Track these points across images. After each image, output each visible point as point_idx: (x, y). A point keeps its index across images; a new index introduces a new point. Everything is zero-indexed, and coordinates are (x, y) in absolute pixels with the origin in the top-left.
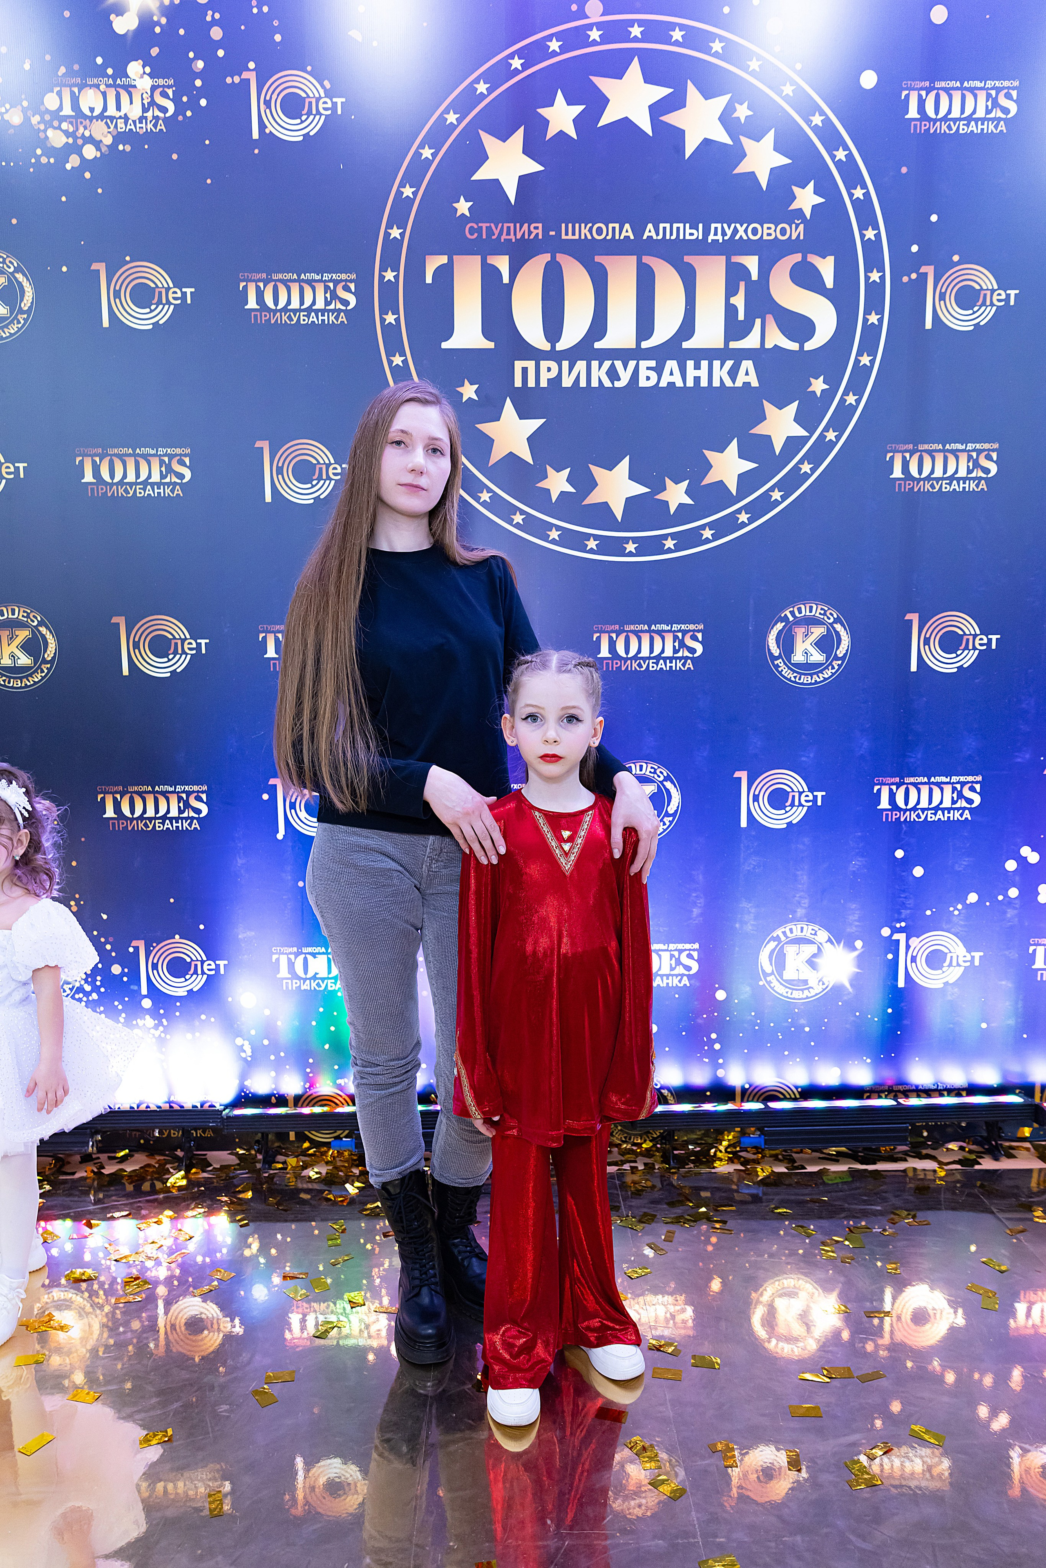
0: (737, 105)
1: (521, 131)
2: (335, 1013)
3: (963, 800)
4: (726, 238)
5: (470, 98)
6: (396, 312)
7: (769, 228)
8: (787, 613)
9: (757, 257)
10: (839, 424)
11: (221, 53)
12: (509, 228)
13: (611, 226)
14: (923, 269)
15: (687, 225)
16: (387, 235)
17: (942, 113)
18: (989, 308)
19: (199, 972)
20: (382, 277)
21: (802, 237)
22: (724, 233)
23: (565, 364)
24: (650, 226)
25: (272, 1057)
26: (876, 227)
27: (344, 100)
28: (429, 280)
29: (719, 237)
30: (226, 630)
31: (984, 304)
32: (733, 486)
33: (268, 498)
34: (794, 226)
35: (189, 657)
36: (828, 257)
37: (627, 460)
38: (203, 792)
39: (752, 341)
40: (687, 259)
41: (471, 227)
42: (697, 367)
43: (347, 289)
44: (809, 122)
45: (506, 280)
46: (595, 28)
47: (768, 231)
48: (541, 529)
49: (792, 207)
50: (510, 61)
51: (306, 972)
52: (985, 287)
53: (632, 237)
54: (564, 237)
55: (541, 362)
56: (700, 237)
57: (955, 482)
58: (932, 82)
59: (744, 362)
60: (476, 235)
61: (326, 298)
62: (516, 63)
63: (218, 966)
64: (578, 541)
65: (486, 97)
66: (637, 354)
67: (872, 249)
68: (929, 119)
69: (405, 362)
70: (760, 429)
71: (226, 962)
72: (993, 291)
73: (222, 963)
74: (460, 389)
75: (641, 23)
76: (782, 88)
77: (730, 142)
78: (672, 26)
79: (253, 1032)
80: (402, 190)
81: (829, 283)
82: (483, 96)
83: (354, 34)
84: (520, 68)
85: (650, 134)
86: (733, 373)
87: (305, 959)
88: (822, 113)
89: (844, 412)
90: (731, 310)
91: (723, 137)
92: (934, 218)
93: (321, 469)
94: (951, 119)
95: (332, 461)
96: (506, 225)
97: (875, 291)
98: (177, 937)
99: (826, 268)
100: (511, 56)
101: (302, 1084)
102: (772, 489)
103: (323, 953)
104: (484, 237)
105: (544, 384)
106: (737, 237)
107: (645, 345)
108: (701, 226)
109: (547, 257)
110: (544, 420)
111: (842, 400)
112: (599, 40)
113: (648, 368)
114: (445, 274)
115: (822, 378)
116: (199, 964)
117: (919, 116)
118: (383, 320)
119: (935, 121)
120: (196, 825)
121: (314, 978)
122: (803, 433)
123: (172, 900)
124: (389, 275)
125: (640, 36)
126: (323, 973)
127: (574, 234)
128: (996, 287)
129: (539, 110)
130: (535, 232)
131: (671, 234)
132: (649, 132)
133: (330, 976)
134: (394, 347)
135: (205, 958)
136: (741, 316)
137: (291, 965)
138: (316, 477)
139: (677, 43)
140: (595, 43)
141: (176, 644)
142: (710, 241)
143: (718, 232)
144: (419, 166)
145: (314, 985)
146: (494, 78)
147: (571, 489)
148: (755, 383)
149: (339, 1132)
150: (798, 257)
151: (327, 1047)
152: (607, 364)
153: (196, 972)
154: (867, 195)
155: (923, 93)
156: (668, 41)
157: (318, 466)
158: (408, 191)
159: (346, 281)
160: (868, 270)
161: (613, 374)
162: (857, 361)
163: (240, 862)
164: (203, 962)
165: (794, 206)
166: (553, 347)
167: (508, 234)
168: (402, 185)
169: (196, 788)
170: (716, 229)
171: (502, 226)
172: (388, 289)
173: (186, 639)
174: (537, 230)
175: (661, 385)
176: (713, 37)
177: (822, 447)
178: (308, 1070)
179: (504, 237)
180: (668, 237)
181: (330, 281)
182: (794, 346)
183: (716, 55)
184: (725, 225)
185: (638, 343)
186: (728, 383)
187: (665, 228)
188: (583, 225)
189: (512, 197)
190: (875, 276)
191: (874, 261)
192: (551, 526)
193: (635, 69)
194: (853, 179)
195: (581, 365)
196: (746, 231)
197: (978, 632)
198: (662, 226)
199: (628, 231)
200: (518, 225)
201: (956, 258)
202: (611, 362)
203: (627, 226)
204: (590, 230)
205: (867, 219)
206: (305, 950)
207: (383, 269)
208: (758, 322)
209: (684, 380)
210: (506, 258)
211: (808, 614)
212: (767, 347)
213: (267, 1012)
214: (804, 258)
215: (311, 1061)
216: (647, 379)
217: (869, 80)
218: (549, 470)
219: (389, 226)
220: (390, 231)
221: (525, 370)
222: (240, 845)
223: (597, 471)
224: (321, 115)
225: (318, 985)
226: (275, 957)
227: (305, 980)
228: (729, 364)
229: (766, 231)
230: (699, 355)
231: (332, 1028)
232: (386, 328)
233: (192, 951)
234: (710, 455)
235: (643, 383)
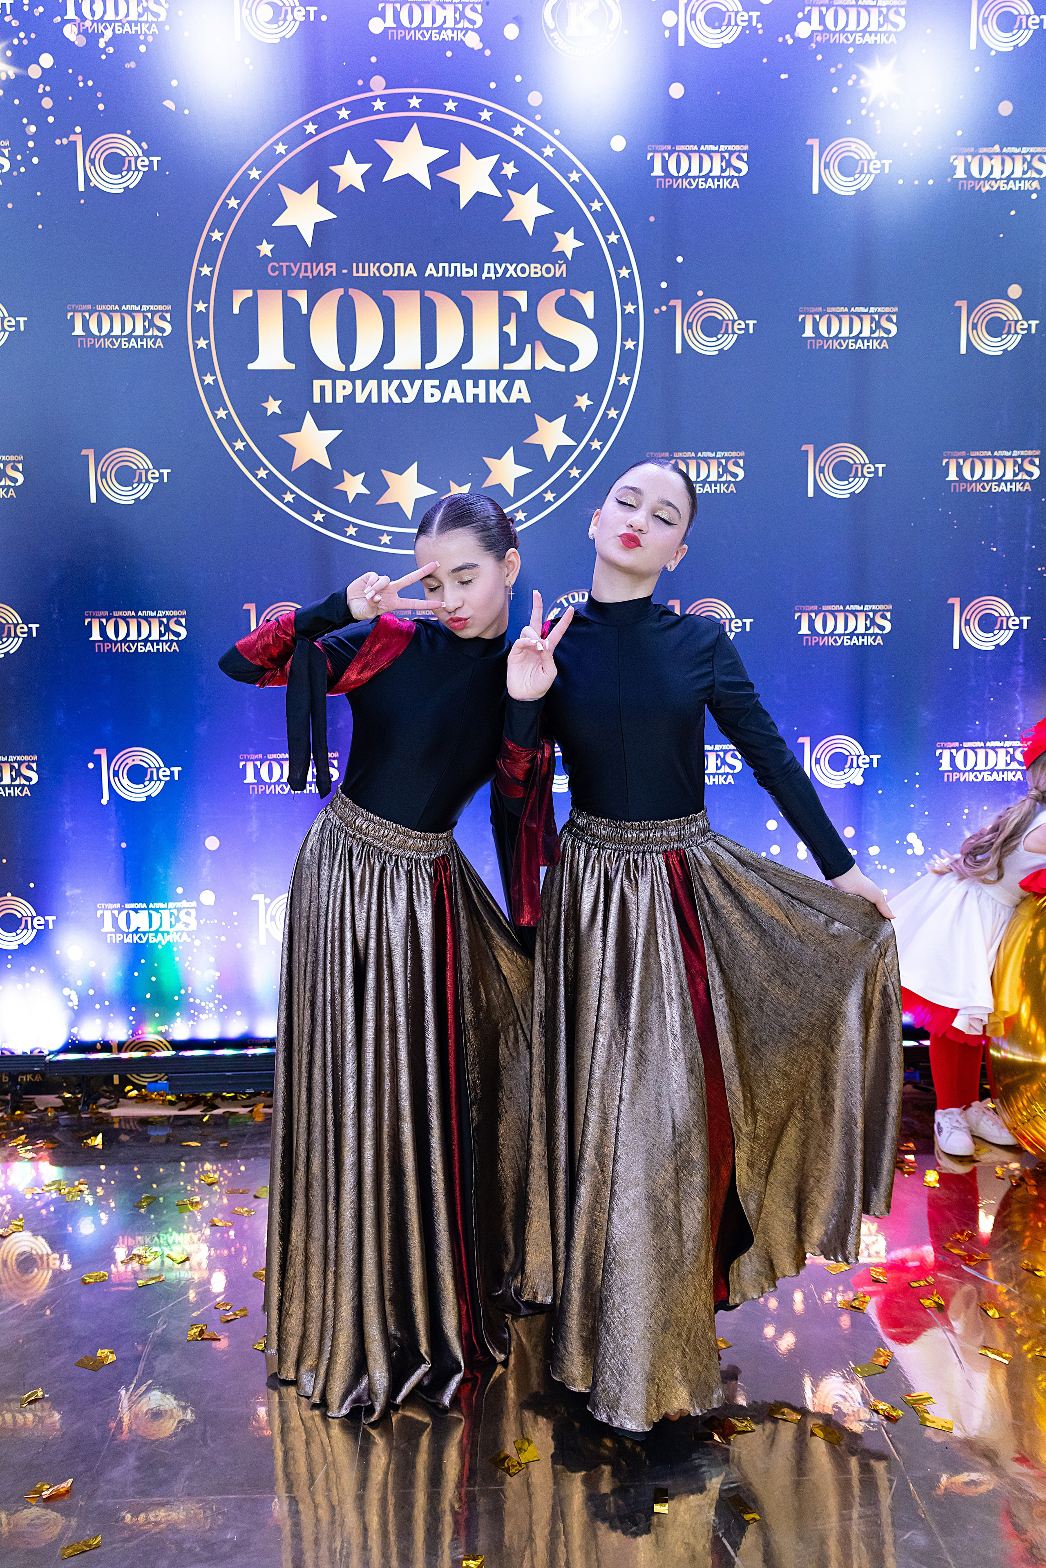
0: (504, 164)
1: (316, 184)
2: (156, 965)
3: (727, 767)
4: (498, 276)
5: (271, 157)
6: (207, 338)
7: (535, 268)
8: (563, 599)
9: (525, 292)
10: (602, 434)
11: (51, 119)
12: (306, 267)
13: (396, 265)
14: (672, 303)
15: (464, 265)
16: (198, 272)
17: (683, 172)
18: (731, 336)
19: (30, 926)
20: (194, 308)
21: (564, 275)
22: (496, 272)
23: (359, 383)
24: (431, 265)
25: (98, 1006)
26: (629, 267)
27: (159, 158)
28: (236, 311)
29: (492, 275)
30: (55, 616)
31: (726, 332)
32: (510, 490)
33: (93, 499)
34: (557, 266)
35: (21, 640)
36: (588, 292)
37: (415, 466)
38: (33, 762)
39: (523, 363)
40: (464, 293)
41: (273, 267)
42: (476, 385)
43: (163, 318)
44: (567, 179)
45: (304, 311)
46: (378, 100)
47: (535, 270)
48: (339, 526)
49: (555, 250)
50: (306, 127)
51: (128, 927)
52: (726, 318)
53: (415, 275)
54: (355, 274)
55: (338, 382)
56: (476, 275)
57: (707, 485)
58: (673, 145)
59: (517, 382)
60: (277, 273)
61: (144, 326)
62: (311, 128)
63: (47, 922)
64: (372, 536)
65: (284, 156)
66: (422, 374)
67: (627, 285)
68: (672, 177)
69: (216, 381)
70: (533, 439)
71: (54, 918)
72: (734, 321)
73: (50, 919)
74: (264, 404)
75: (418, 96)
76: (543, 150)
77: (500, 196)
78: (447, 98)
79: (79, 983)
80: (212, 234)
81: (590, 314)
82: (281, 156)
83: (169, 104)
84: (314, 133)
85: (429, 187)
86: (508, 391)
87: (128, 915)
88: (579, 171)
89: (607, 424)
90: (504, 337)
91: (492, 190)
92: (680, 259)
93: (140, 474)
94: (691, 177)
95: (151, 467)
96: (304, 264)
97: (630, 321)
98: (9, 894)
99: (587, 301)
100: (306, 122)
101: (125, 1030)
102: (545, 491)
103: (145, 909)
104: (285, 274)
105: (340, 400)
106: (508, 275)
107: (429, 366)
108: (475, 265)
109: (341, 291)
110: (340, 431)
111: (605, 415)
112: (382, 109)
113: (432, 387)
114: (250, 306)
115: (586, 395)
116: (29, 920)
117: (663, 174)
118: (195, 345)
119: (677, 178)
120: (26, 791)
121: (136, 932)
122: (569, 442)
123: (4, 861)
124: (201, 307)
125: (418, 107)
126: (144, 927)
127: (364, 272)
128: (736, 318)
129: (332, 168)
130: (329, 270)
131: (450, 272)
132: (427, 184)
133: (151, 930)
134: (206, 368)
135: (34, 914)
136: (513, 342)
137: (115, 920)
138: (136, 480)
139: (450, 112)
140: (379, 112)
141: (9, 629)
142: (484, 278)
143: (491, 271)
144: (226, 214)
145: (136, 938)
146: (291, 141)
147: (366, 491)
148: (527, 400)
149: (160, 1076)
150: (562, 292)
151: (148, 996)
152: (396, 383)
153: (26, 927)
154: (620, 239)
155: (666, 155)
156: (443, 110)
157: (138, 472)
158: (217, 236)
159: (162, 311)
160: (624, 303)
161: (401, 392)
162: (617, 381)
163: (67, 825)
164: (33, 918)
165: (556, 249)
166: (347, 368)
167: (306, 271)
168: (211, 230)
169: (26, 758)
170: (489, 268)
171: (301, 266)
172: (200, 319)
173: (18, 624)
174: (332, 268)
175: (444, 401)
176: (482, 107)
177: (588, 456)
178: (131, 1018)
179: (302, 274)
180: (447, 275)
181: (149, 311)
182: (561, 368)
183: (485, 122)
184: (497, 265)
185: (423, 365)
186: (504, 400)
187: (444, 267)
188: (372, 265)
189: (308, 239)
190: (630, 308)
191: (629, 295)
192: (348, 524)
193: (414, 133)
194: (608, 227)
195: (372, 384)
196: (515, 270)
197: (733, 616)
198: (441, 265)
199: (411, 270)
200: (314, 264)
201: (700, 293)
202: (399, 381)
203: (411, 265)
204: (378, 269)
205: (621, 260)
206: (128, 906)
207: (195, 301)
208: (528, 347)
209: (465, 398)
210: (304, 293)
211: (581, 600)
212: (537, 368)
213: (93, 964)
214: (567, 292)
215: (133, 1009)
216: (431, 396)
217: (618, 144)
218: (346, 474)
219: (201, 265)
220: (201, 269)
221: (322, 388)
222: (68, 809)
223: (389, 476)
224: (139, 171)
225: (140, 938)
226: (99, 913)
227: (128, 933)
228: (504, 383)
229: (533, 270)
230: (477, 375)
231: (153, 979)
232: (198, 352)
233: (23, 908)
234: (489, 461)
235: (428, 399)
